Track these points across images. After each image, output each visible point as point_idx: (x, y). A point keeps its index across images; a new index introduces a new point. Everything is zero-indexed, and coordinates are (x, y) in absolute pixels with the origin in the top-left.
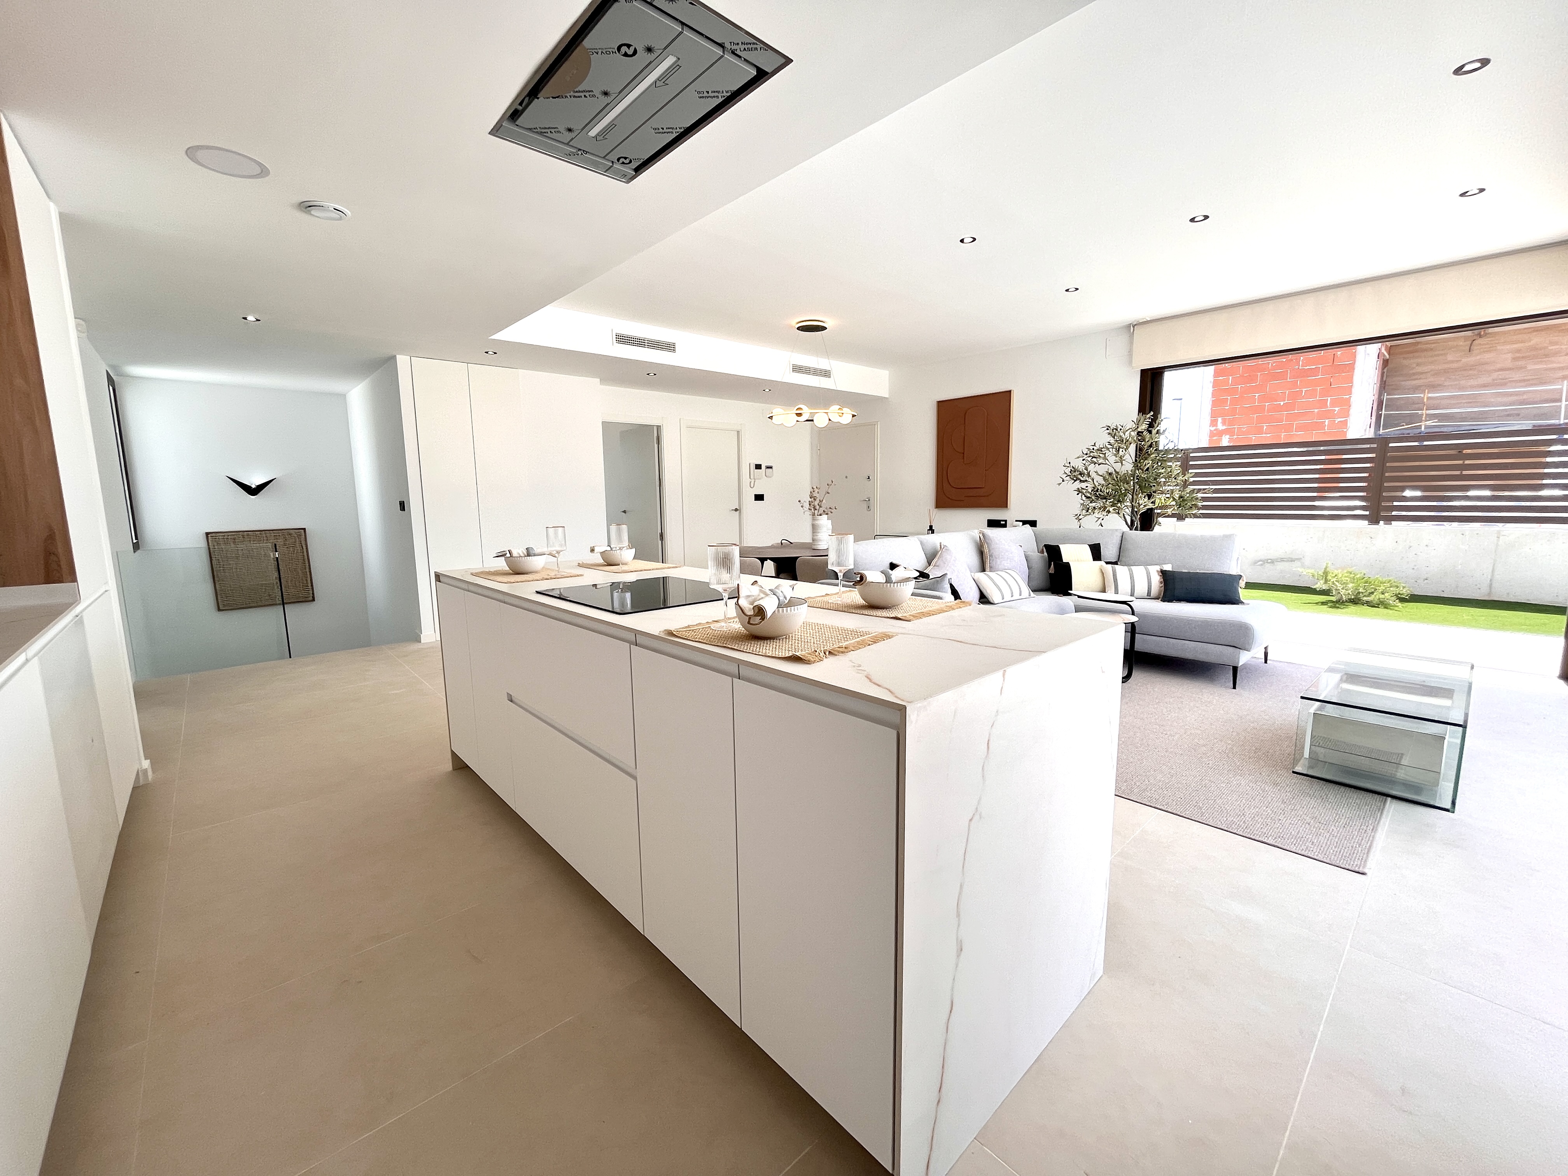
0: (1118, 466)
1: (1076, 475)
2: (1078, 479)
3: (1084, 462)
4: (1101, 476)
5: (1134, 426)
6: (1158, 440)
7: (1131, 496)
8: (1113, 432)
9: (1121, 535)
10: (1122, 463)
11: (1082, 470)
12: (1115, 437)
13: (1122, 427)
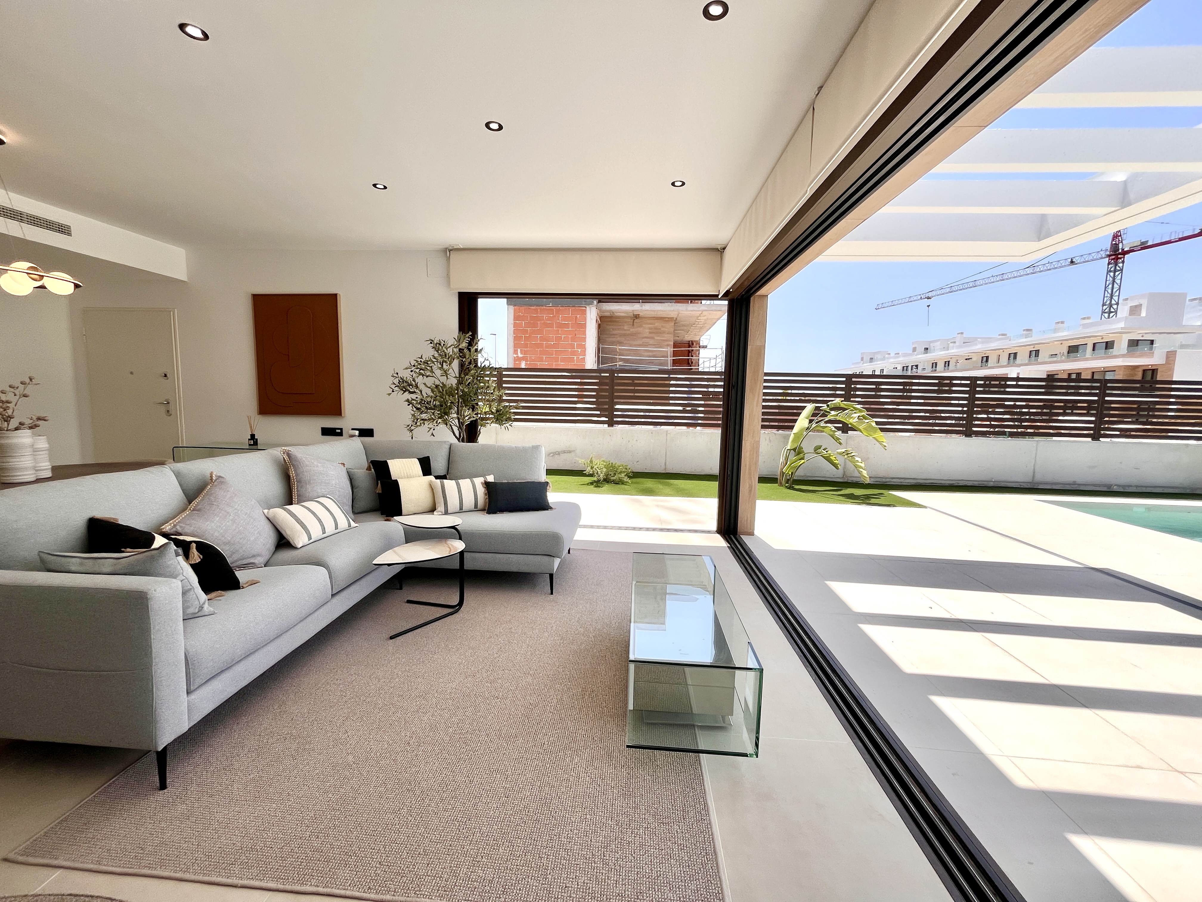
0: (443, 379)
1: (405, 386)
2: (406, 390)
3: (411, 374)
4: (430, 388)
5: (456, 343)
6: (476, 357)
7: (456, 409)
8: (437, 346)
9: (449, 447)
10: (447, 377)
11: (410, 381)
12: (439, 351)
13: (445, 342)
